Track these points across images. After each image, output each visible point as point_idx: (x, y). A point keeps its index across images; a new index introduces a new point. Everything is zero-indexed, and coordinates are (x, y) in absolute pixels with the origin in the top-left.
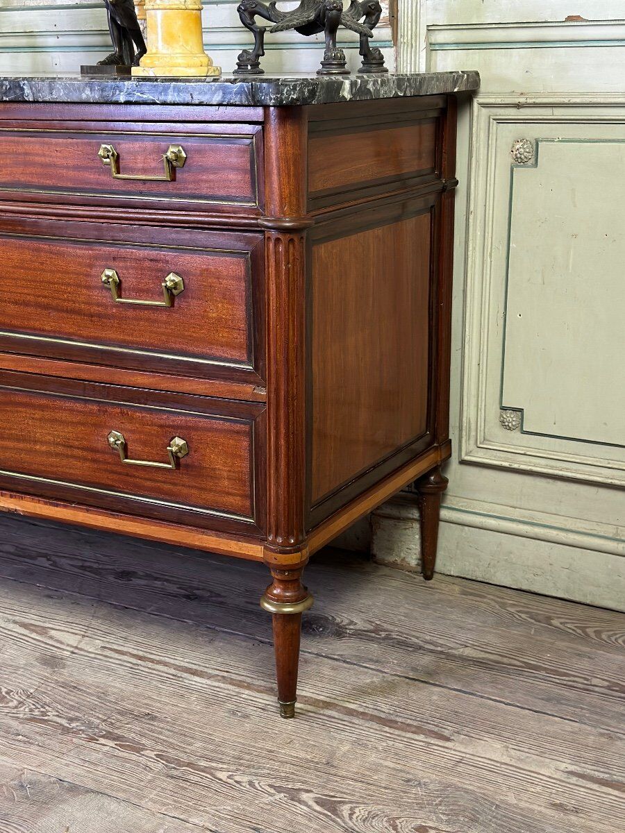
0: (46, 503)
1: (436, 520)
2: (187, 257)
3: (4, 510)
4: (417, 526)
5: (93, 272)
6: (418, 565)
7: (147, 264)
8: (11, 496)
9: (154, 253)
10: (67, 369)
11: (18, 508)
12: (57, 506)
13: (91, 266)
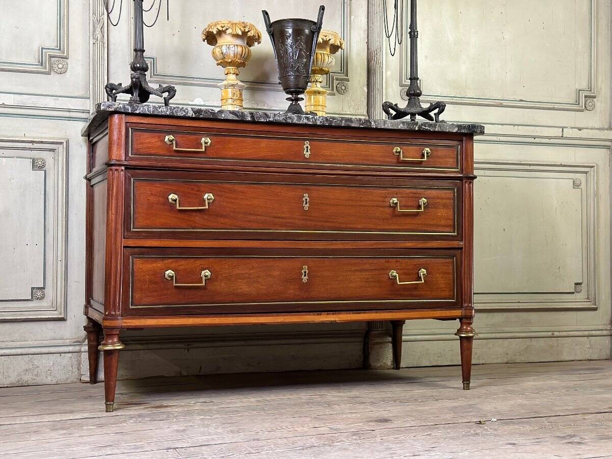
0: (354, 313)
1: (401, 341)
2: (429, 191)
3: (328, 322)
4: (391, 345)
5: (386, 200)
6: (392, 364)
7: (412, 195)
8: (333, 314)
9: (414, 191)
10: (371, 245)
11: (337, 319)
12: (360, 313)
13: (386, 197)
